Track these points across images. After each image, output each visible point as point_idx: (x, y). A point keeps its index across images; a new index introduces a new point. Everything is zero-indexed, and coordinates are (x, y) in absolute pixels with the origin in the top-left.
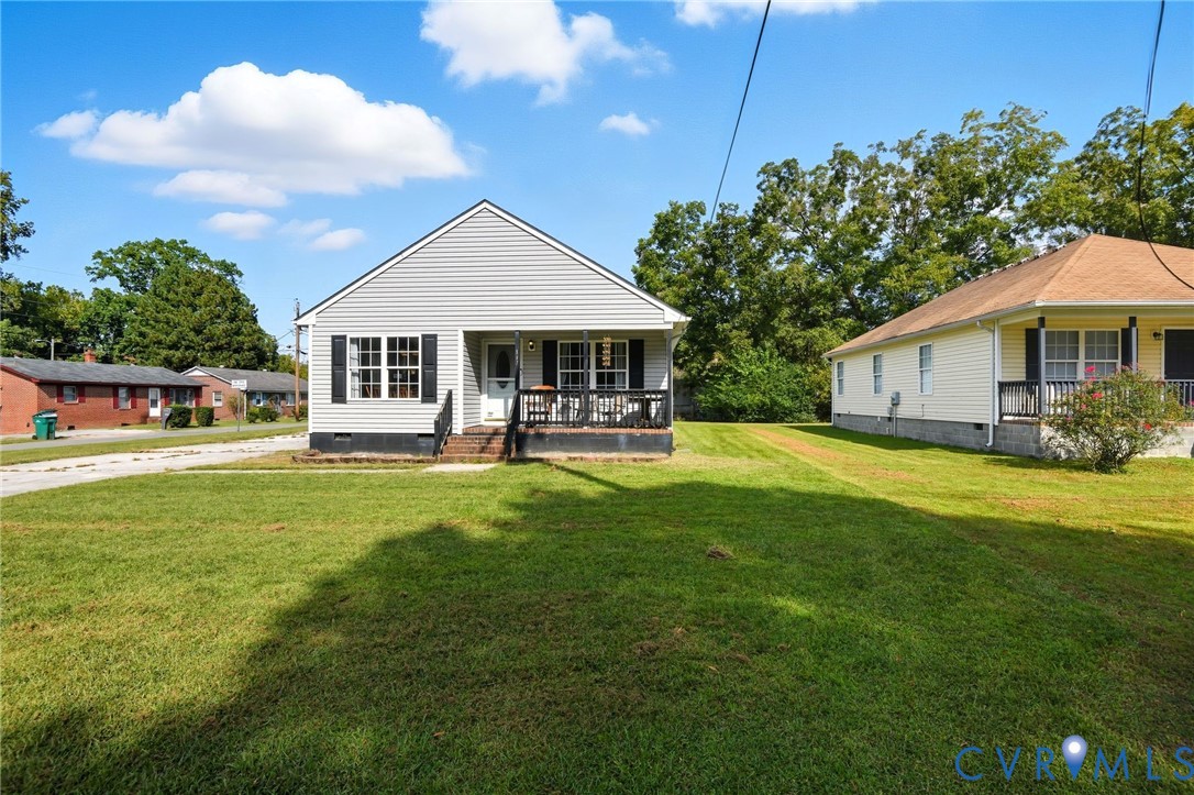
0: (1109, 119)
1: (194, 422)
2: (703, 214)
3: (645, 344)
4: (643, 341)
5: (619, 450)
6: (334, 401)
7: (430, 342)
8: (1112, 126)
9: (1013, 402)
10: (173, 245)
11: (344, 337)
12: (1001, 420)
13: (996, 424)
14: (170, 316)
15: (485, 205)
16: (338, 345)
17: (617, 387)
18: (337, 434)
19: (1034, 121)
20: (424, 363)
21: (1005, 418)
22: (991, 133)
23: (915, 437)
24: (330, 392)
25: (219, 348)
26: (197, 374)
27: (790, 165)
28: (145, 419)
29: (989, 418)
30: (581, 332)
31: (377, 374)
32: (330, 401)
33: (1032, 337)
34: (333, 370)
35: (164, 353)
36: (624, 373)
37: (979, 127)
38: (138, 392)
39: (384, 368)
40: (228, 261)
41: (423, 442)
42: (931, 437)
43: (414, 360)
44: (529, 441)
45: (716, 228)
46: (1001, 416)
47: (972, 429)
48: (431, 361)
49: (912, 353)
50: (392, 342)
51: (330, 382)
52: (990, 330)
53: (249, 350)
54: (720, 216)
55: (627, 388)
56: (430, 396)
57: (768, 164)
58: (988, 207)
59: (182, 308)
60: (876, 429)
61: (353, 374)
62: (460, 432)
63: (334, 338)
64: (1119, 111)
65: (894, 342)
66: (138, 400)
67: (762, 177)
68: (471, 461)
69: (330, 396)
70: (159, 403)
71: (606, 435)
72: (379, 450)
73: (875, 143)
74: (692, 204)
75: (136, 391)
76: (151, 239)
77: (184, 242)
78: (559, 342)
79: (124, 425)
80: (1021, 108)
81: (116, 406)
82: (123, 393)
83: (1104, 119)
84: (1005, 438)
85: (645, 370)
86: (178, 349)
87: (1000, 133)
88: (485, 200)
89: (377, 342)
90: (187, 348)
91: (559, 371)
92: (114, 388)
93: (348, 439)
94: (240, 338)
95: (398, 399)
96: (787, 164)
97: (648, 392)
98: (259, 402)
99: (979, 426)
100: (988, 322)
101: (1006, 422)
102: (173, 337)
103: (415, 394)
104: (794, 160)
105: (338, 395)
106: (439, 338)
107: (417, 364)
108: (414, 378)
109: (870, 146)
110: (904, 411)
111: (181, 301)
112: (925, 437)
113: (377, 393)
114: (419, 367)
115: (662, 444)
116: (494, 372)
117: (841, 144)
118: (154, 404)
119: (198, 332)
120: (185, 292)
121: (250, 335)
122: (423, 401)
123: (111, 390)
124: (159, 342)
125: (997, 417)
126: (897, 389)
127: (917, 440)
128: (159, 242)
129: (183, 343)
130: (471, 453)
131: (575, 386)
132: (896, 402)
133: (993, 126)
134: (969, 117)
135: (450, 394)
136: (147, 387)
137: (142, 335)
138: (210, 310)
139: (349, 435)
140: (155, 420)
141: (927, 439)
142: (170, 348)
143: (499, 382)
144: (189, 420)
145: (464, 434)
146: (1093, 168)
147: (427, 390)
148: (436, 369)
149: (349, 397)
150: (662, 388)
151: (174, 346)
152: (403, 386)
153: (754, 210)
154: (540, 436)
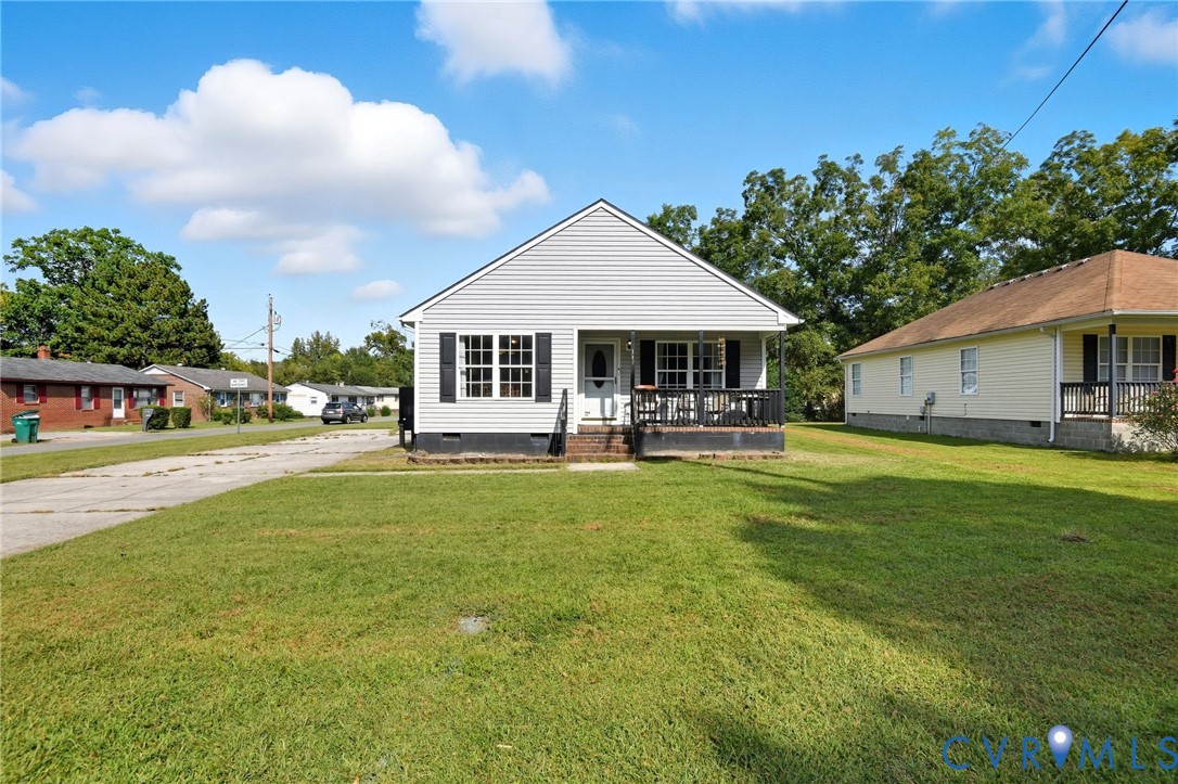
0: (1064, 142)
1: (171, 424)
2: (695, 218)
3: (741, 344)
4: (738, 342)
5: (735, 448)
6: (442, 400)
7: (545, 340)
8: (1066, 149)
9: (1072, 401)
10: (104, 234)
11: (454, 335)
12: (1062, 418)
13: (1058, 421)
14: (111, 310)
15: (601, 204)
16: (447, 342)
17: (713, 385)
18: (445, 435)
19: (999, 141)
20: (538, 362)
21: (1067, 416)
22: (961, 151)
23: (954, 435)
24: (438, 391)
25: (169, 345)
26: (155, 372)
27: (777, 175)
28: (108, 421)
29: (1050, 415)
30: (698, 332)
31: (488, 374)
32: (438, 400)
33: (1090, 343)
34: (441, 369)
35: (108, 350)
36: (721, 373)
37: (952, 145)
38: (102, 391)
39: (496, 367)
40: (166, 254)
41: (536, 442)
42: (978, 433)
43: (527, 359)
44: (645, 439)
45: (712, 232)
46: (1063, 413)
47: (1029, 427)
48: (545, 361)
49: (952, 357)
50: (504, 341)
51: (438, 381)
52: (1052, 336)
53: (201, 347)
54: (715, 222)
55: (724, 387)
56: (544, 395)
57: (752, 174)
58: (957, 221)
59: (127, 303)
60: (904, 427)
61: (462, 373)
62: (575, 432)
63: (442, 335)
64: (1074, 135)
65: (929, 345)
66: (102, 400)
67: (748, 186)
68: (601, 460)
69: (438, 395)
70: (123, 404)
71: (721, 433)
72: (490, 450)
73: (852, 155)
74: (684, 208)
75: (99, 390)
76: (80, 227)
77: (117, 231)
78: (657, 342)
79: (87, 427)
80: (989, 130)
81: (79, 406)
82: (85, 392)
83: (1059, 142)
84: (1069, 434)
85: (741, 371)
86: (122, 346)
87: (968, 151)
88: (602, 200)
89: (488, 341)
90: (134, 345)
91: (657, 371)
92: (76, 387)
93: (457, 440)
94: (191, 334)
95: (510, 398)
96: (773, 173)
97: (745, 392)
98: (223, 403)
99: (1036, 424)
100: (1051, 328)
101: (1068, 419)
102: (117, 333)
103: (527, 393)
104: (781, 170)
105: (447, 394)
106: (553, 337)
107: (531, 364)
108: (528, 376)
109: (848, 158)
110: (938, 410)
111: (124, 295)
112: (967, 434)
113: (488, 391)
114: (533, 366)
115: (776, 442)
116: (591, 373)
117: (825, 156)
118: (118, 404)
119: (144, 327)
120: (129, 285)
121: (201, 332)
122: (537, 401)
123: (73, 391)
124: (101, 339)
125: (1059, 415)
126: (932, 390)
127: (957, 437)
128: (89, 231)
129: (128, 339)
130: (595, 452)
131: (674, 385)
132: (930, 402)
133: (963, 145)
134: (941, 135)
135: (565, 392)
136: (110, 386)
137: (79, 330)
138: (159, 305)
139: (458, 435)
140: (119, 422)
141: (971, 436)
142: (114, 344)
143: (596, 382)
144: (166, 422)
145: (579, 433)
146: (1045, 187)
147: (541, 389)
148: (550, 369)
149: (458, 397)
150: (757, 388)
151: (119, 343)
152: (516, 384)
153: (744, 217)
154: (657, 434)
